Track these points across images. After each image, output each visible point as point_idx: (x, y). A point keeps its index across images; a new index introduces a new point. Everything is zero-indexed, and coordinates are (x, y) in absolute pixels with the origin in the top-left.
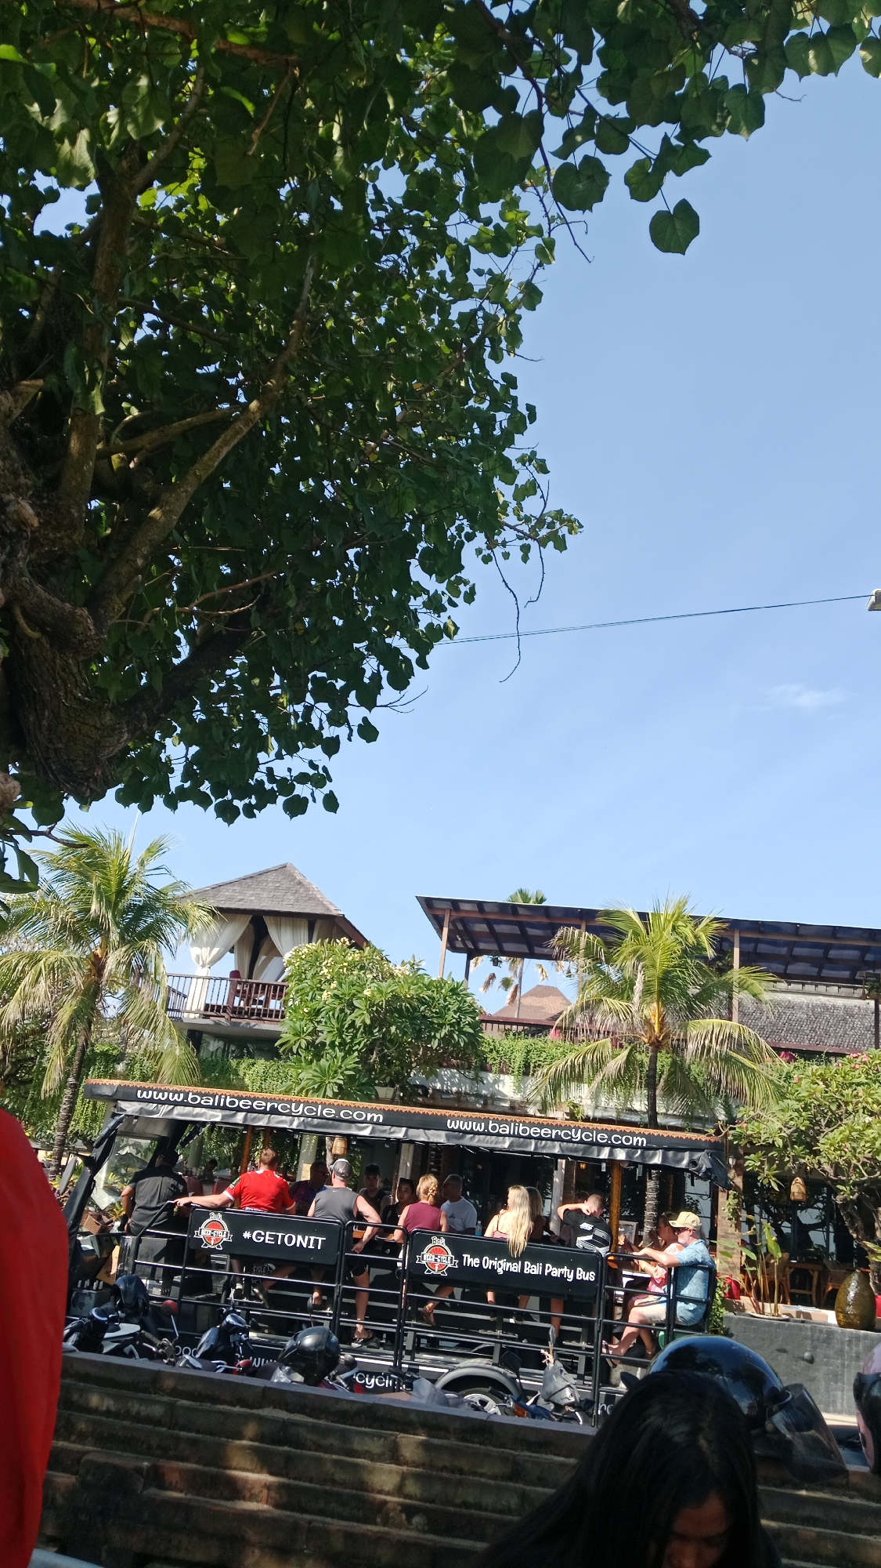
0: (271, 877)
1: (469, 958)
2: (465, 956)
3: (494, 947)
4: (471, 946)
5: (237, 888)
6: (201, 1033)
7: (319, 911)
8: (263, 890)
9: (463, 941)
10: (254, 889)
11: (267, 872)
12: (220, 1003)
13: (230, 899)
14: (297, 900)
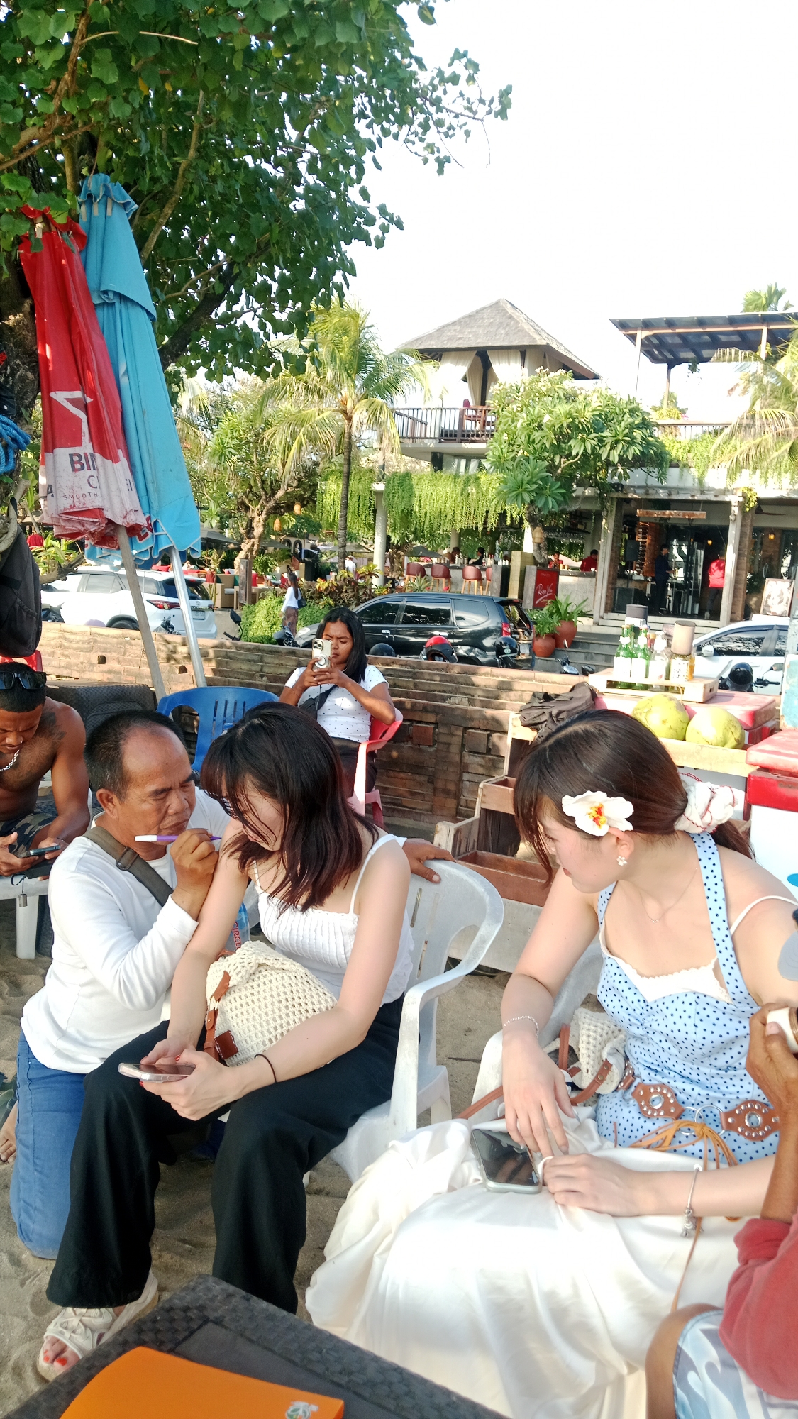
0: (486, 314)
1: (670, 367)
2: (666, 366)
3: (691, 355)
4: (670, 356)
5: (458, 328)
6: (442, 454)
7: (526, 342)
8: (479, 327)
9: (660, 352)
10: (472, 327)
11: (484, 308)
12: (451, 428)
13: (450, 339)
14: (507, 334)
